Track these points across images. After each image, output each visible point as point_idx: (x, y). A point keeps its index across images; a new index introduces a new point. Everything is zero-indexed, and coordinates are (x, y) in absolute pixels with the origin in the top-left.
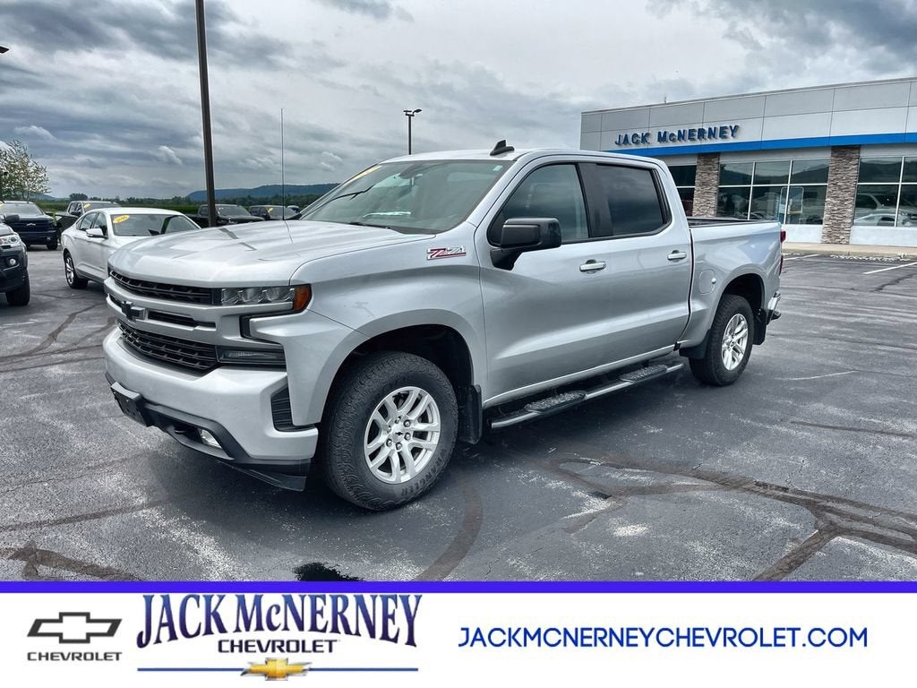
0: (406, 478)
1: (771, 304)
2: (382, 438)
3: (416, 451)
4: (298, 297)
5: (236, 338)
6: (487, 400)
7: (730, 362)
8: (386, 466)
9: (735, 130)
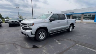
0: (42, 39)
1: (74, 26)
2: (40, 36)
3: (43, 37)
4: (33, 24)
5: (28, 28)
6: (49, 33)
7: (71, 30)
8: (41, 38)
9: (74, 12)
